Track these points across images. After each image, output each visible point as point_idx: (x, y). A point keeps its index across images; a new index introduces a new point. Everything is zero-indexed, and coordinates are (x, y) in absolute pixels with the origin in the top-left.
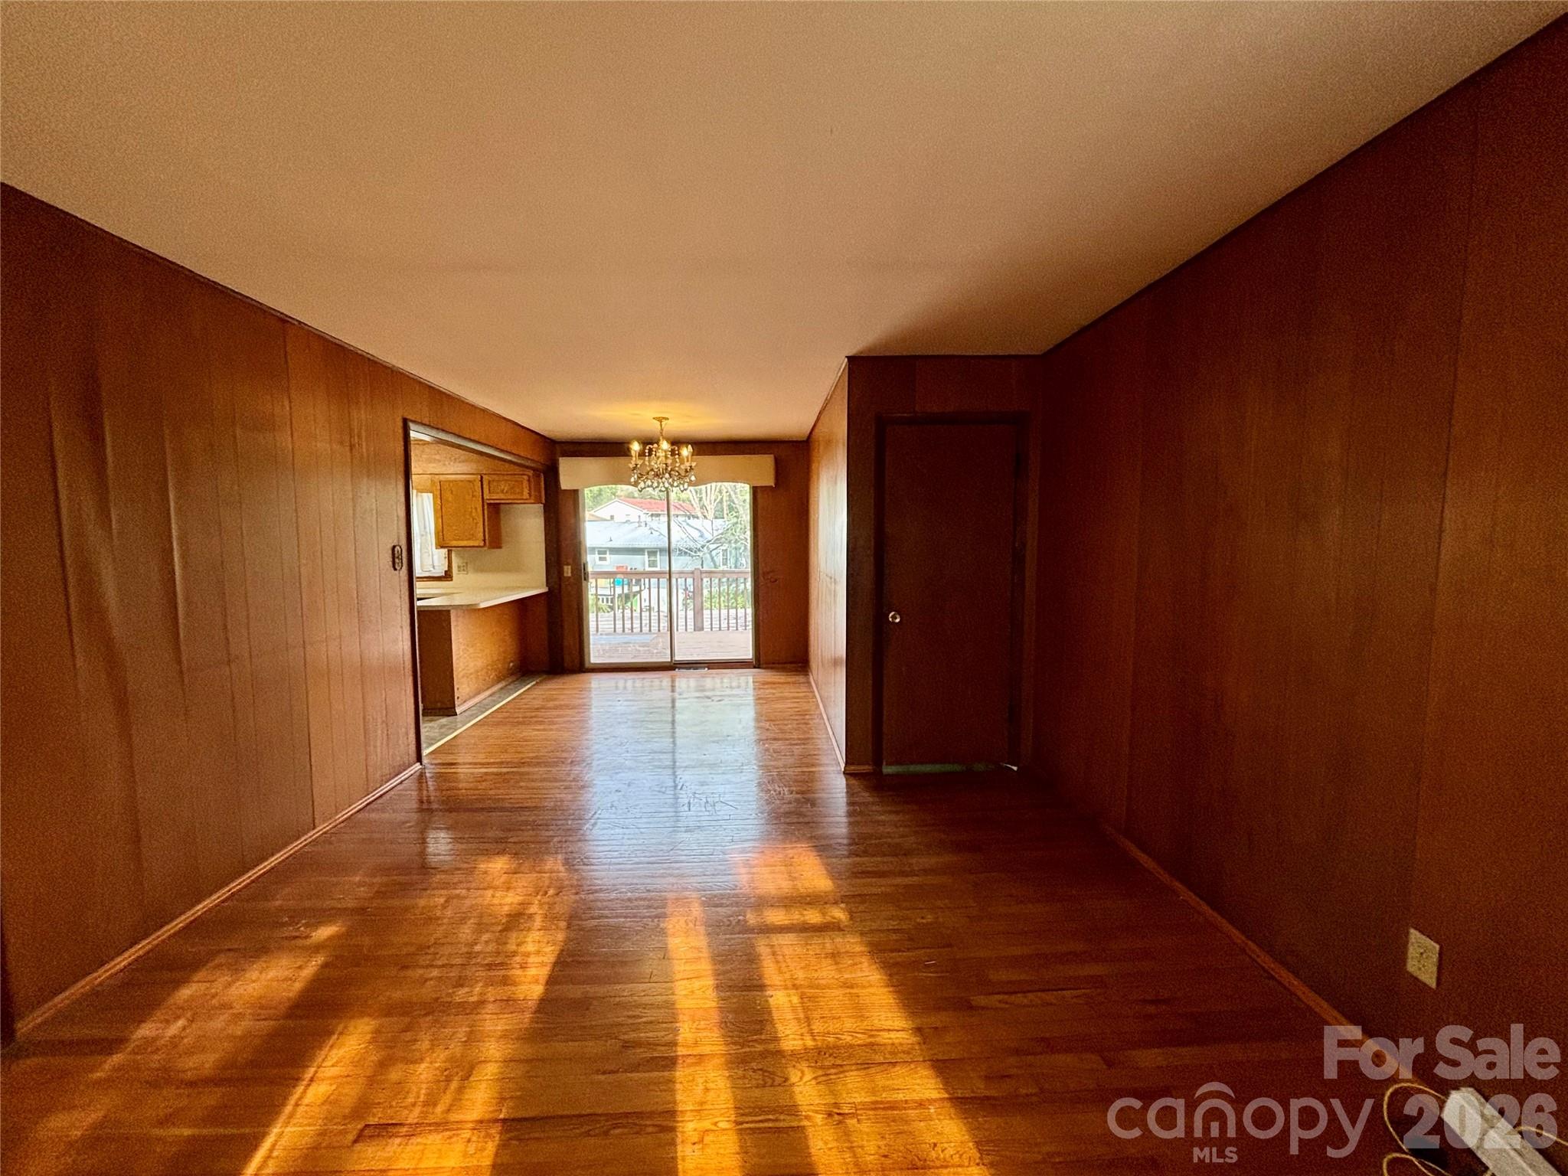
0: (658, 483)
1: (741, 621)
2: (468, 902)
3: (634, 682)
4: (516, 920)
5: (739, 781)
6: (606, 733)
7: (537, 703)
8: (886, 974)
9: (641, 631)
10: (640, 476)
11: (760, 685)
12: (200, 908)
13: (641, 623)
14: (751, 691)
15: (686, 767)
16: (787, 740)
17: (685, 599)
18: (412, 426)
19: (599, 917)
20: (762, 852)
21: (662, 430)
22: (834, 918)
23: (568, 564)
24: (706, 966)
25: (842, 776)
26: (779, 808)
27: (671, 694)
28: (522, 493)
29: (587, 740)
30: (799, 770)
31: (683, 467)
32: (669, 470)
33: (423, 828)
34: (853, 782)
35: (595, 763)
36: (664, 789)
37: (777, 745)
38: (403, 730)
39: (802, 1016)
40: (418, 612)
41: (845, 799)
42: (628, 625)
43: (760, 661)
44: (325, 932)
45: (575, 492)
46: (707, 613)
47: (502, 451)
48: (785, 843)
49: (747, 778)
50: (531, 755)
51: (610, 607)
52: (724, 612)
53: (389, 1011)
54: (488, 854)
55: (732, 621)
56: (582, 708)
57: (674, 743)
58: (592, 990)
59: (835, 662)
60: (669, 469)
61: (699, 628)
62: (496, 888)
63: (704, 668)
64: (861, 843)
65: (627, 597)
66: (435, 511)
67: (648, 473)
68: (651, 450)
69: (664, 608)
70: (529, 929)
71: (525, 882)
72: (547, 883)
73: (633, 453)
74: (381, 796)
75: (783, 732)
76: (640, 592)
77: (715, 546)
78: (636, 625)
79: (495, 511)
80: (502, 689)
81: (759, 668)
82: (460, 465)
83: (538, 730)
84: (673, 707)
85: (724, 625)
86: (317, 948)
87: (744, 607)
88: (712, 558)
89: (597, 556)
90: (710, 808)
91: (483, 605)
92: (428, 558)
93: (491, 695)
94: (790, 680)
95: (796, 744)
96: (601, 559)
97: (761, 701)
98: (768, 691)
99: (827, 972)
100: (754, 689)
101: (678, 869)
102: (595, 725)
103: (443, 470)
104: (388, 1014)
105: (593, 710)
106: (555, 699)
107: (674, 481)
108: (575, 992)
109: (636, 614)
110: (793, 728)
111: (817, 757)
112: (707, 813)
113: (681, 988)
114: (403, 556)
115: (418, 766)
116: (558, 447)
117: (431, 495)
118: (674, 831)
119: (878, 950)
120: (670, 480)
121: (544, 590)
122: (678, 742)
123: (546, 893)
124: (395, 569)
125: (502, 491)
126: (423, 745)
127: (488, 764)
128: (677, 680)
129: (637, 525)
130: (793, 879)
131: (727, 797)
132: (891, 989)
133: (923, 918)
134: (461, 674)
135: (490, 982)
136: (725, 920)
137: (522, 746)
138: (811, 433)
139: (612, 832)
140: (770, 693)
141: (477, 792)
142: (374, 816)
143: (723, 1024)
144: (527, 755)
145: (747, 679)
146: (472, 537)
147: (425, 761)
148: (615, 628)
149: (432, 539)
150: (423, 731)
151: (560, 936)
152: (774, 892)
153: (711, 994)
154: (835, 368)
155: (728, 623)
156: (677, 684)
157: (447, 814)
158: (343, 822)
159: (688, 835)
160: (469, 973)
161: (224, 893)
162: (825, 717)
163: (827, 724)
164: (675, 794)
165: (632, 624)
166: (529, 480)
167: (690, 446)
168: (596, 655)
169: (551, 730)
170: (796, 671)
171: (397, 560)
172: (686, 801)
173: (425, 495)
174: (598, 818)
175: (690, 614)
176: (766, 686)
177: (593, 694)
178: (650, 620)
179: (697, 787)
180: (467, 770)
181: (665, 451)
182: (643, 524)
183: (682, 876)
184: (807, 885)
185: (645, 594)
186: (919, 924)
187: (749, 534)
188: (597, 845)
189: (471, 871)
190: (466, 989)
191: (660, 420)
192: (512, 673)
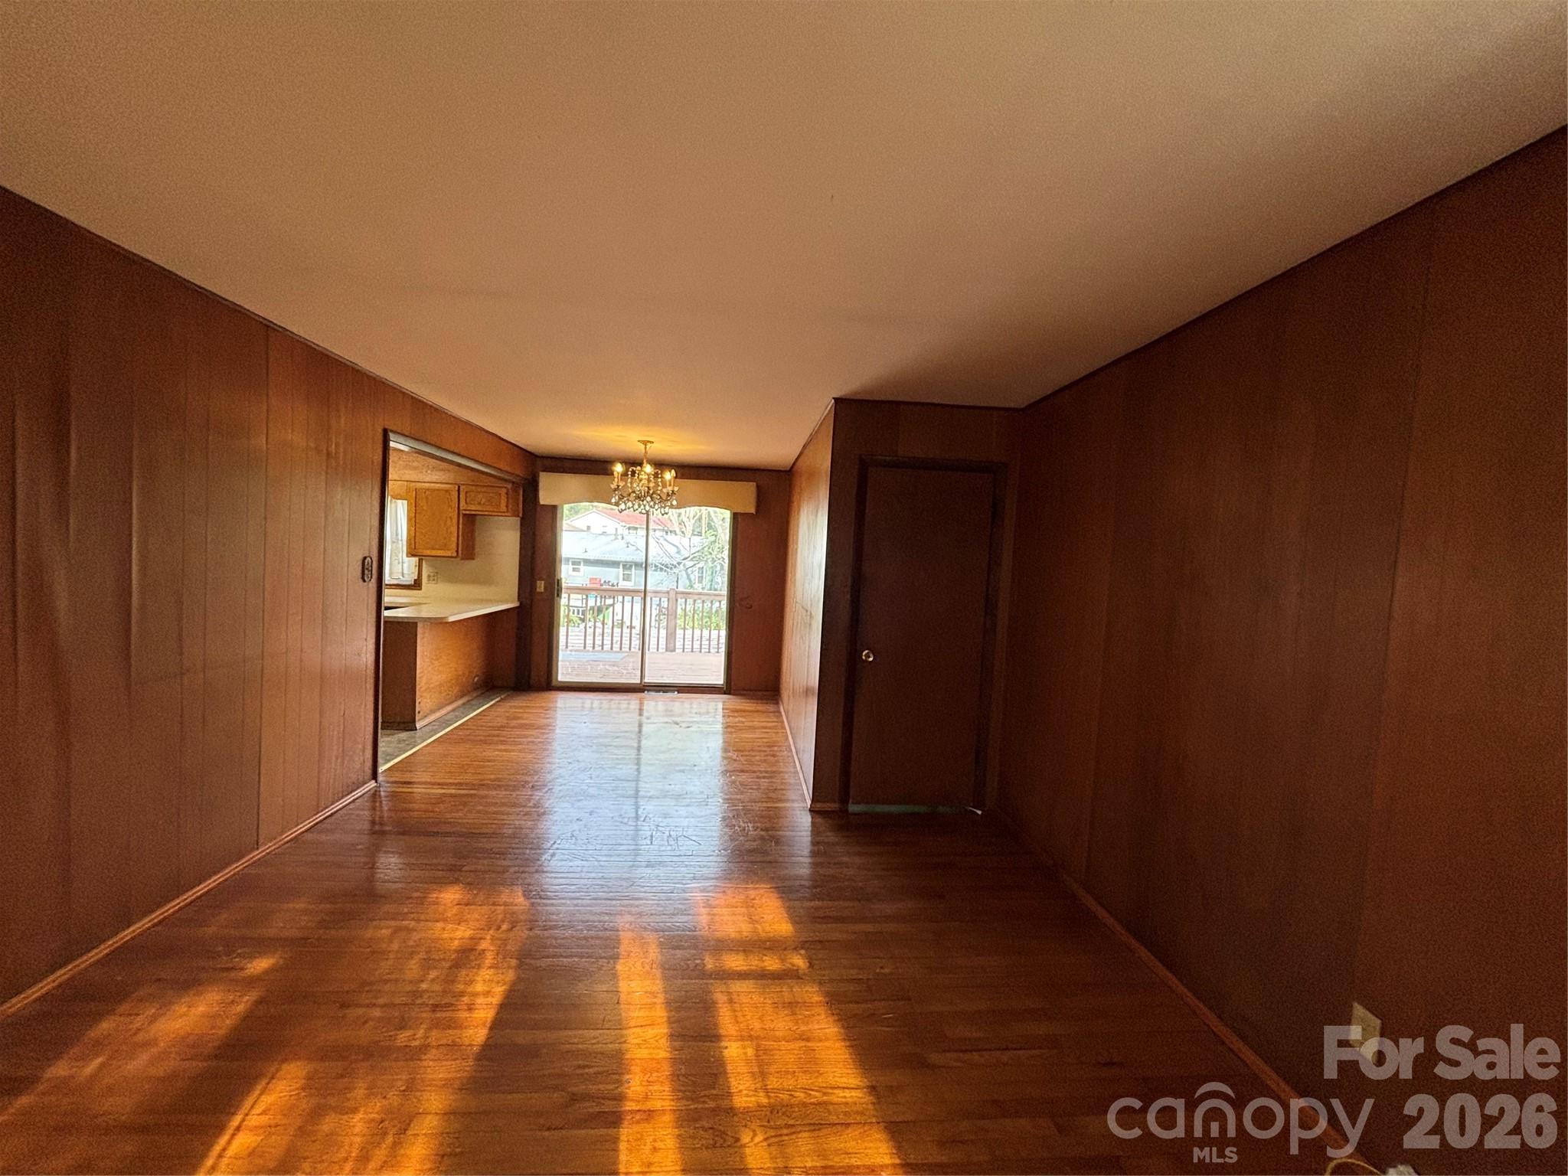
0: (639, 506)
1: (714, 643)
2: (416, 936)
3: (601, 703)
4: (466, 956)
5: (703, 814)
6: (569, 758)
7: (502, 721)
8: (843, 1027)
9: (612, 648)
10: (621, 498)
11: (729, 713)
12: (127, 934)
13: (612, 640)
14: (720, 718)
15: (650, 797)
16: (754, 772)
17: (658, 615)
18: (392, 436)
19: (554, 956)
20: (724, 892)
21: (646, 452)
22: (794, 965)
23: (541, 579)
24: (661, 1013)
25: (808, 813)
26: (743, 845)
27: (638, 718)
28: (498, 506)
29: (549, 763)
30: (765, 805)
31: (665, 490)
32: (650, 494)
33: (373, 851)
34: (819, 820)
35: (557, 789)
36: (626, 820)
37: (743, 777)
38: (360, 746)
39: (756, 1069)
40: (385, 622)
41: (810, 838)
42: (598, 642)
43: (731, 687)
44: (261, 965)
45: (554, 508)
46: (679, 633)
47: (481, 463)
48: (747, 883)
49: (711, 811)
50: (492, 777)
51: (580, 619)
52: (697, 632)
53: (324, 1054)
54: (442, 883)
55: (705, 643)
56: (545, 728)
57: (638, 770)
58: (540, 1036)
59: (807, 691)
60: (651, 492)
61: (670, 648)
62: (445, 920)
63: (673, 691)
64: (824, 886)
65: (600, 610)
66: (409, 520)
67: (629, 495)
68: (633, 473)
69: (637, 623)
70: (479, 967)
71: (477, 914)
72: (500, 917)
73: (615, 474)
74: (332, 815)
75: (751, 763)
76: (613, 605)
77: (692, 563)
78: (607, 641)
79: (470, 522)
80: (464, 704)
81: (729, 694)
82: (438, 473)
83: (500, 750)
84: (640, 732)
85: (697, 645)
86: (252, 982)
87: (718, 628)
88: (688, 575)
89: (571, 567)
90: (672, 843)
91: (451, 619)
92: (399, 565)
93: (453, 710)
94: (760, 707)
95: (764, 777)
96: (574, 570)
97: (729, 730)
98: (737, 719)
99: (781, 1024)
100: (724, 716)
101: (637, 906)
102: (558, 748)
103: (421, 477)
104: (323, 1058)
105: (558, 731)
106: (519, 718)
107: (655, 503)
108: (523, 1037)
109: (608, 630)
110: (761, 760)
111: (784, 792)
112: (669, 848)
113: (633, 1036)
114: (373, 569)
115: (373, 784)
116: (539, 462)
117: (405, 502)
118: (633, 866)
119: (836, 1001)
120: (652, 503)
121: (516, 604)
122: (643, 769)
123: (499, 928)
124: (364, 581)
125: (479, 504)
126: (380, 760)
127: (447, 784)
128: (646, 702)
129: (614, 537)
130: (752, 921)
131: (690, 832)
132: (848, 1044)
133: (882, 968)
134: (423, 689)
135: (436, 1025)
136: (682, 964)
137: (483, 767)
138: (794, 464)
139: (571, 864)
140: (739, 722)
141: (431, 814)
142: (323, 837)
143: (675, 1076)
144: (489, 777)
145: (716, 705)
146: (445, 547)
147: (380, 778)
148: (585, 644)
149: (403, 545)
150: (380, 744)
151: (511, 975)
152: (733, 935)
153: (664, 1042)
154: (820, 408)
155: (701, 645)
156: (645, 707)
157: (401, 837)
158: (287, 842)
159: (649, 871)
160: (413, 1014)
161: (157, 915)
162: (794, 750)
163: (795, 757)
164: (636, 826)
165: (603, 640)
166: (507, 494)
167: (673, 471)
168: (564, 673)
169: (513, 751)
170: (767, 699)
171: (366, 572)
172: (649, 833)
173: (400, 502)
174: (557, 849)
175: (663, 632)
176: (736, 714)
177: (559, 714)
178: (622, 637)
179: (660, 820)
180: (423, 790)
181: (648, 475)
182: (620, 537)
183: (640, 914)
184: (768, 929)
185: (618, 607)
186: (878, 974)
187: (726, 554)
188: (555, 878)
189: (421, 901)
190: (408, 1033)
191: (645, 443)
192: (476, 687)
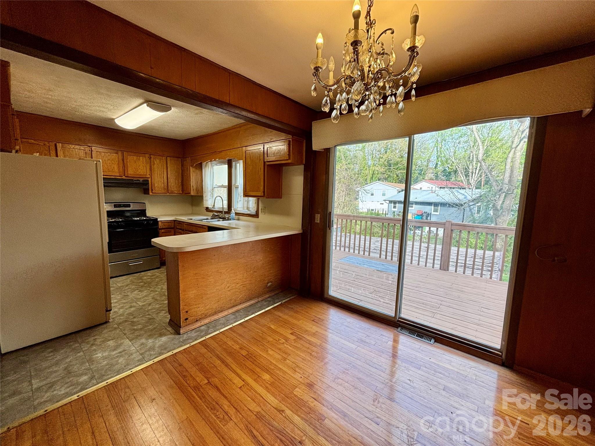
23: (318, 212)
66: (244, 173)
117: (242, 161)
121: (301, 232)
125: (274, 155)
166: (289, 144)
192: (270, 290)
